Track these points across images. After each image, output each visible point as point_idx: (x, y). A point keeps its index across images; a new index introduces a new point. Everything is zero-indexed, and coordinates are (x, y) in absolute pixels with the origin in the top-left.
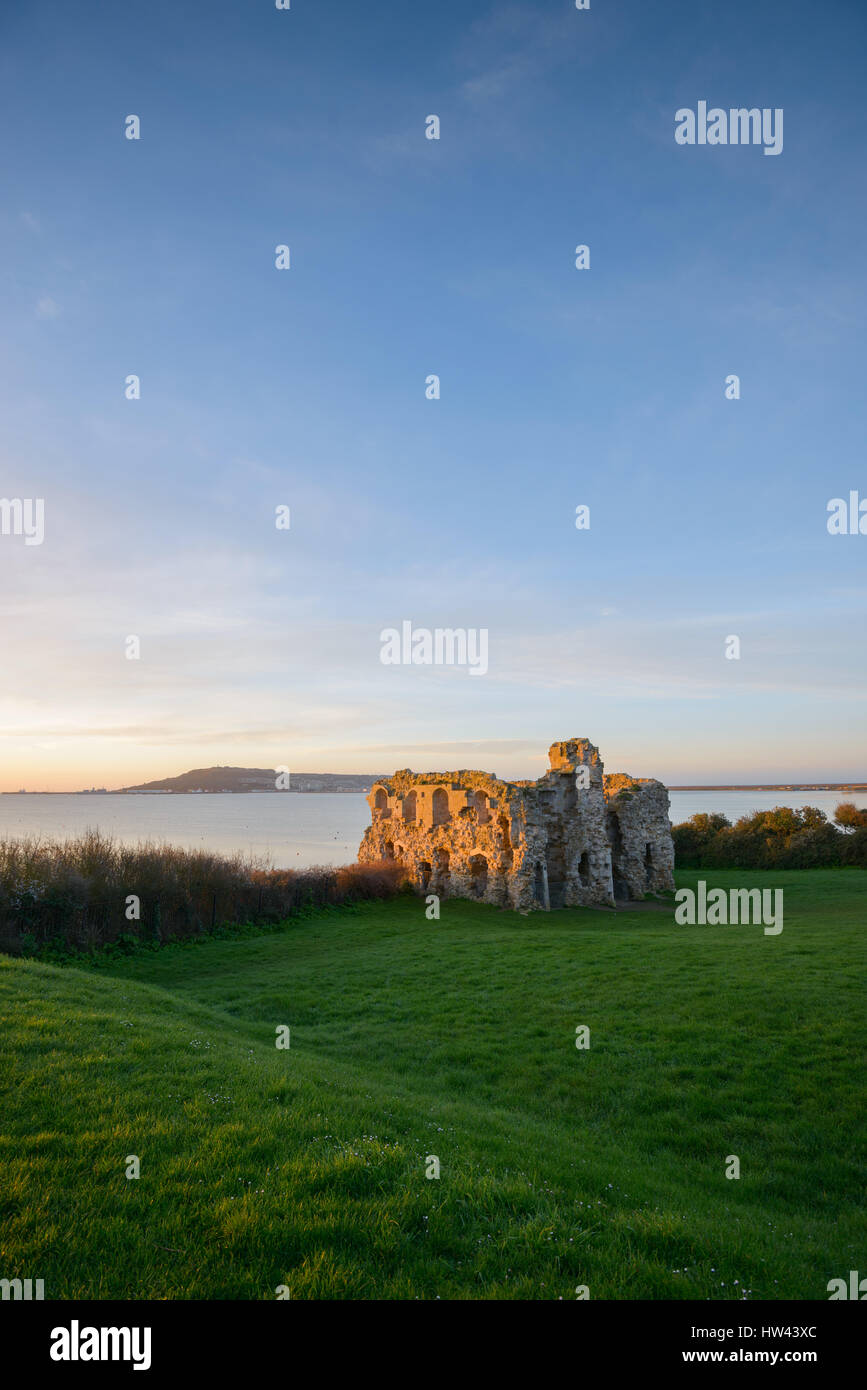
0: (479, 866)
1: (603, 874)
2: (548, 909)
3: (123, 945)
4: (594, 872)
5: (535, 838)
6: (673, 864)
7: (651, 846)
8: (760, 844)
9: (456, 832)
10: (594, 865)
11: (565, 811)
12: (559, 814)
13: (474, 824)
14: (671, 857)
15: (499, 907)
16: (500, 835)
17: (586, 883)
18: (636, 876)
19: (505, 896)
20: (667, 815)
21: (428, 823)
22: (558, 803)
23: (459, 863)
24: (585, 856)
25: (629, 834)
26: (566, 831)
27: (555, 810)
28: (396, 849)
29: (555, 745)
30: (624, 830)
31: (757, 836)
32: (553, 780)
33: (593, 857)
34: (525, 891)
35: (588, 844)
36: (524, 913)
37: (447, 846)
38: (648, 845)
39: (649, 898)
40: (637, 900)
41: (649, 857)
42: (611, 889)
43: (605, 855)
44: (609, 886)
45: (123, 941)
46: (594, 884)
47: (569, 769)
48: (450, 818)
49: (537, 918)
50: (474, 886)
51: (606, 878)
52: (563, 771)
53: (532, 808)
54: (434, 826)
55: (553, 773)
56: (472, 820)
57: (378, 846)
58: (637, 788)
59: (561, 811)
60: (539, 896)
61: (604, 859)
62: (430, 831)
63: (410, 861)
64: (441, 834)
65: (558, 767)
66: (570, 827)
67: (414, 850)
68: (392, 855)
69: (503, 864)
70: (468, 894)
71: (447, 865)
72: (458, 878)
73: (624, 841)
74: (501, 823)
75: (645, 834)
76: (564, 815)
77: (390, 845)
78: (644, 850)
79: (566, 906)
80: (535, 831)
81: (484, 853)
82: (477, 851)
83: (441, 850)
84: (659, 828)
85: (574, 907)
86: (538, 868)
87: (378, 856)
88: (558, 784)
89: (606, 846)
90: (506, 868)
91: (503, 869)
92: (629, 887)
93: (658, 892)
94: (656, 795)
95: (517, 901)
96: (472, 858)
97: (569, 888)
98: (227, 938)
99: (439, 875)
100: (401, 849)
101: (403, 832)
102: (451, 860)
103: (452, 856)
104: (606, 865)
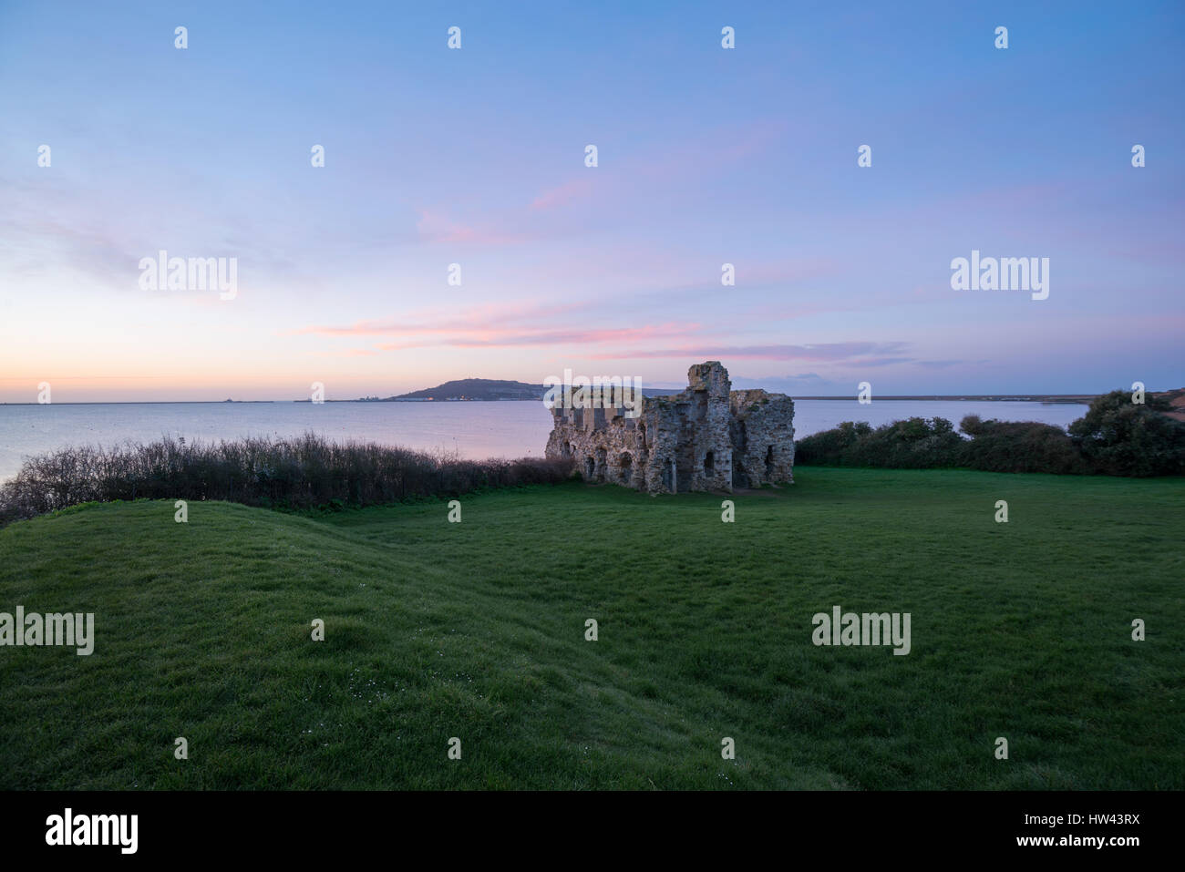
0: (626, 461)
1: (726, 469)
2: (675, 492)
3: (333, 505)
4: (717, 467)
5: (665, 440)
6: (792, 462)
7: (773, 448)
8: (891, 447)
9: (611, 435)
10: (718, 462)
11: (698, 420)
12: (693, 422)
13: (623, 429)
14: (792, 457)
15: (638, 491)
16: (640, 438)
17: (710, 474)
18: (756, 472)
19: (643, 483)
20: (791, 423)
21: (591, 429)
22: (692, 414)
23: (612, 459)
24: (710, 455)
25: (752, 438)
26: (696, 435)
27: (689, 419)
28: (571, 449)
29: (693, 367)
30: (749, 434)
31: (890, 441)
32: (689, 395)
33: (716, 456)
34: (655, 479)
35: (713, 445)
36: (654, 495)
37: (605, 446)
38: (770, 447)
39: (766, 487)
40: (754, 489)
41: (770, 456)
42: (730, 480)
43: (727, 454)
44: (729, 477)
45: (332, 503)
46: (717, 476)
47: (701, 387)
48: (607, 425)
49: (664, 498)
50: (622, 476)
51: (727, 471)
52: (697, 388)
53: (665, 417)
54: (595, 430)
55: (688, 389)
56: (622, 426)
57: (559, 445)
58: (766, 402)
59: (694, 420)
60: (668, 482)
61: (726, 457)
62: (593, 434)
63: (580, 456)
64: (602, 437)
65: (694, 384)
66: (700, 432)
67: (582, 449)
68: (569, 452)
69: (642, 459)
70: (618, 481)
71: (605, 460)
72: (612, 470)
73: (748, 444)
74: (642, 429)
75: (768, 438)
76: (696, 423)
77: (567, 444)
78: (766, 450)
79: (691, 491)
80: (666, 435)
81: (630, 452)
82: (625, 449)
83: (601, 448)
84: (781, 434)
85: (697, 492)
86: (668, 462)
87: (559, 453)
88: (692, 398)
89: (728, 447)
90: (644, 463)
91: (642, 463)
92: (749, 479)
93: (775, 483)
94: (784, 407)
95: (650, 486)
96: (622, 455)
97: (695, 479)
98: (412, 504)
99: (600, 467)
100: (575, 447)
101: (576, 434)
102: (608, 457)
103: (608, 453)
104: (727, 462)
